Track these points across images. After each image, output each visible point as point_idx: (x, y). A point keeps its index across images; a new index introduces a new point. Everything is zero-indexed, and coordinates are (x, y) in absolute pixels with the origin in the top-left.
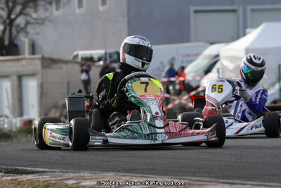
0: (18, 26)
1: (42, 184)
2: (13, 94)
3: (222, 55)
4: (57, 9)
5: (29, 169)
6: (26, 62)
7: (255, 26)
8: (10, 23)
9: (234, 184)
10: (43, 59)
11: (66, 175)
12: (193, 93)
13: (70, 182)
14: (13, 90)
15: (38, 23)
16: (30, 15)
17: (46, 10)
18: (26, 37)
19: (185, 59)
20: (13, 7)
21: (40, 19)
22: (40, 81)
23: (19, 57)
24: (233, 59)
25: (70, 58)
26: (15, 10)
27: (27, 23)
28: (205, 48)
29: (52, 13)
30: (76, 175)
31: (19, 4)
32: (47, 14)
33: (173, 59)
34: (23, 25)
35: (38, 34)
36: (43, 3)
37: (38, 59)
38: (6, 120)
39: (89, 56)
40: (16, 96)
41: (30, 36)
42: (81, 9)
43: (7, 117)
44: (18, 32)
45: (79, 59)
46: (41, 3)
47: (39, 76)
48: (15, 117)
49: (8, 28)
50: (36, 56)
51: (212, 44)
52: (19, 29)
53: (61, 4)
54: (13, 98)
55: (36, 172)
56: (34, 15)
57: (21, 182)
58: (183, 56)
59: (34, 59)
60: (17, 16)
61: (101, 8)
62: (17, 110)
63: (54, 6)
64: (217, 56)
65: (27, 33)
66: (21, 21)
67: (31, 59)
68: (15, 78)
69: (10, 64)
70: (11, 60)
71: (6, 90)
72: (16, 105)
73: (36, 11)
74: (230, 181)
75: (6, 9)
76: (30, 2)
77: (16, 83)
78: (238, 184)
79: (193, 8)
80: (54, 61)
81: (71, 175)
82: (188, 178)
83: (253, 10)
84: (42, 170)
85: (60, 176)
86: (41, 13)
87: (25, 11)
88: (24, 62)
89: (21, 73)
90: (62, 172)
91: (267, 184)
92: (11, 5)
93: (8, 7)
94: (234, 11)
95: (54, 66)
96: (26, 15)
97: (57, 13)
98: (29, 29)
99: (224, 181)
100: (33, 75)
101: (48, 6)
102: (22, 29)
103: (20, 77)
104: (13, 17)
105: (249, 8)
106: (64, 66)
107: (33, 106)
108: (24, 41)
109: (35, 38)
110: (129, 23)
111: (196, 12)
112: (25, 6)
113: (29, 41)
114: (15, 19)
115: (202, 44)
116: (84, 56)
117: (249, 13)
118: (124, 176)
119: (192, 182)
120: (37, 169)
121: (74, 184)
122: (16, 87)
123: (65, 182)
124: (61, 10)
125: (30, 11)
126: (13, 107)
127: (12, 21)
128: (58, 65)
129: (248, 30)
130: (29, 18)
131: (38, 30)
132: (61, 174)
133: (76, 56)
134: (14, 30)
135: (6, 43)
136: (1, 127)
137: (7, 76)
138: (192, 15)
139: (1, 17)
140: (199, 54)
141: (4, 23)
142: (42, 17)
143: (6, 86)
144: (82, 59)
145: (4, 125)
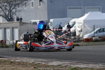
0: (13, 12)
7: (87, 13)
8: (10, 11)
14: (10, 32)
15: (19, 11)
16: (17, 9)
17: (22, 7)
18: (16, 16)
20: (11, 6)
21: (20, 10)
24: (79, 23)
25: (29, 22)
27: (16, 11)
28: (71, 19)
29: (24, 8)
31: (13, 5)
32: (22, 8)
33: (61, 23)
35: (19, 15)
38: (8, 42)
39: (35, 22)
40: (11, 34)
41: (17, 15)
42: (33, 7)
43: (8, 41)
44: (13, 14)
46: (20, 5)
47: (19, 28)
48: (11, 41)
49: (10, 13)
51: (73, 18)
52: (13, 13)
53: (27, 5)
56: (18, 9)
58: (64, 22)
60: (13, 9)
61: (39, 7)
62: (12, 38)
63: (24, 6)
64: (75, 22)
65: (16, 14)
66: (14, 10)
68: (11, 28)
69: (10, 24)
70: (10, 23)
72: (12, 37)
75: (9, 7)
77: (11, 30)
79: (68, 7)
83: (87, 8)
87: (15, 8)
88: (14, 24)
89: (13, 27)
92: (11, 5)
93: (10, 6)
94: (81, 8)
95: (23, 25)
96: (16, 9)
97: (25, 8)
100: (17, 27)
101: (22, 6)
102: (14, 13)
103: (13, 28)
104: (11, 9)
105: (86, 7)
106: (27, 25)
107: (17, 37)
109: (18, 16)
110: (48, 11)
111: (69, 8)
112: (15, 6)
114: (12, 10)
115: (70, 18)
116: (33, 22)
122: (11, 31)
124: (27, 7)
125: (17, 7)
126: (11, 38)
128: (25, 25)
129: (85, 14)
130: (16, 10)
131: (19, 14)
133: (31, 22)
134: (11, 13)
135: (9, 17)
136: (7, 44)
137: (9, 28)
138: (68, 9)
139: (8, 9)
140: (69, 22)
141: (9, 11)
142: (21, 9)
143: (8, 31)
144: (33, 23)
145: (7, 43)
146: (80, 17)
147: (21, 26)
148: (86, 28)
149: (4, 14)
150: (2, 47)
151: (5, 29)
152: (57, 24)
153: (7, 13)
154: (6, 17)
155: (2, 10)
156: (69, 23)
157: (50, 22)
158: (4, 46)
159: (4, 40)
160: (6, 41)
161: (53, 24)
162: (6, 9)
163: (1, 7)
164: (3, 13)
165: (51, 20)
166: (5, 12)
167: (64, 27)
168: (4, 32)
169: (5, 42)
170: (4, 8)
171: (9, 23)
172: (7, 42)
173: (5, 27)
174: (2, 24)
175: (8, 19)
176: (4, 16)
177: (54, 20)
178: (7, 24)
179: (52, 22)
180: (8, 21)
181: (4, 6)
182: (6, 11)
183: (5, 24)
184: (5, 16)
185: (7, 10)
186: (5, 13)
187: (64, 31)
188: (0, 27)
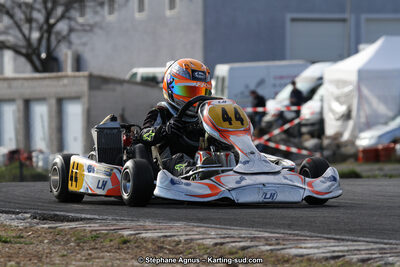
0: (58, 33)
1: (89, 235)
2: (50, 122)
3: (327, 78)
4: (111, 12)
5: (72, 215)
6: (69, 81)
7: (371, 41)
8: (47, 29)
9: (343, 240)
10: (91, 77)
11: (121, 224)
12: (287, 126)
13: (126, 233)
14: (50, 117)
15: (85, 31)
16: (76, 22)
17: (96, 13)
18: (69, 48)
19: (278, 82)
20: (53, 8)
21: (89, 25)
22: (86, 106)
23: (60, 74)
24: (340, 83)
25: (127, 77)
26: (54, 12)
27: (71, 30)
28: (305, 67)
29: (103, 17)
30: (133, 224)
31: (61, 4)
32: (98, 19)
33: (261, 82)
34: (65, 33)
35: (85, 44)
36: (91, 4)
37: (84, 77)
38: (41, 156)
39: (151, 75)
40: (54, 125)
41: (74, 47)
42: (143, 14)
43: (41, 152)
44: (59, 42)
45: (138, 79)
46: (90, 4)
47: (85, 99)
48: (53, 153)
49: (46, 35)
50: (81, 74)
51: (313, 62)
52: (60, 38)
53: (116, 6)
54: (50, 127)
55: (82, 219)
56: (81, 20)
57: (62, 230)
58: (275, 78)
59: (79, 77)
60: (58, 21)
61: (168, 13)
62: (55, 143)
63: (106, 8)
64: (321, 79)
65: (70, 43)
66: (62, 27)
67: (75, 77)
68: (53, 102)
69: (47, 82)
70: (49, 78)
71: (42, 117)
72: (54, 137)
73: (82, 14)
74: (338, 237)
75: (44, 11)
76: (75, 2)
77: (54, 108)
78: (348, 240)
79: (289, 16)
80: (105, 80)
81: (128, 224)
82: (282, 231)
83: (368, 20)
84: (88, 216)
85: (113, 225)
86: (89, 18)
87: (67, 14)
88: (65, 81)
89: (61, 96)
90: (116, 220)
91: (386, 241)
92: (49, 5)
93: (46, 8)
94: (344, 20)
95: (105, 87)
96: (70, 19)
97: (111, 18)
98: (74, 37)
99: (329, 236)
100: (76, 98)
101: (99, 9)
102: (64, 38)
103: (60, 101)
104: (52, 21)
105: (363, 17)
106: (119, 88)
107: (75, 139)
108: (65, 54)
109: (80, 49)
110: (205, 33)
111: (293, 20)
112: (68, 8)
113: (73, 54)
114: (54, 24)
115: (300, 62)
116: (145, 75)
117: (363, 25)
118: (198, 227)
119: (287, 237)
120: (83, 216)
121: (131, 235)
122: (54, 114)
123: (120, 232)
124: (116, 14)
125: (74, 13)
126: (51, 140)
127: (51, 27)
128: (111, 86)
129: (361, 46)
130: (73, 24)
131: (84, 40)
132: (114, 222)
133: (135, 74)
134: (53, 38)
135: (43, 56)
136: (34, 165)
137: (41, 99)
138: (288, 24)
139: (36, 21)
140: (296, 76)
141: (40, 29)
142: (91, 22)
143: (41, 113)
144: (142, 78)
145: (37, 162)
146: (343, 57)
148: (370, 104)
149: (22, 43)
151: (27, 103)
152: (247, 86)
153: (35, 35)
154: (30, 51)
155: (14, 25)
156: (294, 83)
157: (217, 78)
158: (26, 172)
159: (22, 146)
160: (34, 154)
161: (226, 83)
162: (30, 20)
163: (11, 12)
164: (15, 37)
165: (222, 70)
166: (26, 32)
167: (274, 98)
168: (21, 114)
169: (30, 158)
170: (22, 16)
171: (45, 78)
172: (37, 157)
173: (27, 97)
174: (15, 84)
175: (38, 63)
176: (23, 47)
177: (231, 70)
178: (35, 83)
179: (223, 79)
180: (36, 70)
181: (20, 6)
182: (31, 29)
183: (26, 84)
184: (24, 51)
185: (34, 25)
186: (24, 35)
187: (274, 115)
188: (7, 97)
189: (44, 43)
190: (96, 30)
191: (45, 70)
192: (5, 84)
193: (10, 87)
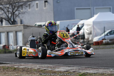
0: (16, 14)
3: (85, 23)
6: (19, 26)
7: (96, 14)
10: (24, 25)
12: (75, 36)
15: (23, 13)
17: (25, 9)
18: (19, 18)
20: (14, 8)
21: (24, 12)
22: (23, 33)
23: (16, 25)
24: (88, 25)
25: (34, 25)
27: (19, 14)
28: (80, 21)
31: (16, 7)
32: (26, 10)
33: (68, 25)
35: (23, 17)
36: (24, 7)
37: (22, 25)
38: (11, 47)
39: (40, 24)
40: (15, 38)
41: (20, 18)
42: (37, 9)
43: (12, 45)
44: (16, 17)
45: (37, 26)
47: (23, 31)
49: (13, 15)
51: (82, 20)
52: (16, 16)
53: (31, 7)
54: (14, 39)
56: (21, 11)
58: (72, 24)
60: (16, 11)
61: (44, 8)
62: (15, 43)
63: (28, 7)
64: (83, 24)
65: (19, 17)
66: (17, 13)
68: (14, 32)
69: (13, 27)
70: (13, 26)
71: (11, 36)
72: (15, 41)
73: (22, 9)
75: (12, 9)
77: (15, 34)
79: (76, 8)
80: (28, 26)
83: (96, 8)
86: (24, 10)
87: (18, 9)
88: (17, 27)
89: (17, 31)
92: (13, 7)
93: (12, 8)
94: (90, 9)
95: (28, 28)
96: (19, 10)
97: (29, 10)
100: (21, 31)
101: (26, 8)
102: (17, 15)
103: (16, 32)
104: (14, 11)
105: (95, 7)
106: (31, 28)
107: (21, 42)
108: (18, 20)
110: (54, 13)
111: (77, 9)
113: (20, 20)
115: (78, 20)
117: (95, 9)
122: (15, 35)
124: (31, 9)
125: (20, 9)
127: (14, 13)
128: (29, 28)
129: (94, 15)
130: (20, 12)
133: (36, 24)
134: (14, 16)
135: (12, 20)
136: (10, 49)
137: (12, 32)
138: (75, 10)
139: (10, 11)
141: (11, 13)
143: (11, 35)
146: (89, 18)
147: (25, 30)
148: (96, 30)
149: (7, 17)
150: (5, 53)
151: (8, 33)
152: (65, 27)
153: (10, 15)
154: (9, 19)
155: (4, 13)
158: (7, 51)
159: (7, 44)
160: (10, 46)
162: (8, 11)
163: (3, 9)
164: (5, 16)
165: (58, 22)
166: (8, 14)
168: (6, 36)
169: (8, 47)
170: (7, 11)
172: (10, 47)
173: (8, 31)
174: (4, 28)
177: (60, 22)
178: (10, 28)
179: (58, 25)
180: (11, 24)
181: (6, 8)
182: (9, 14)
183: (7, 28)
184: (7, 19)
185: (9, 12)
186: (7, 15)
187: (72, 34)
188: (2, 31)
189: (12, 17)
190: (26, 13)
191: (13, 24)
192: (2, 28)
193: (3, 29)
